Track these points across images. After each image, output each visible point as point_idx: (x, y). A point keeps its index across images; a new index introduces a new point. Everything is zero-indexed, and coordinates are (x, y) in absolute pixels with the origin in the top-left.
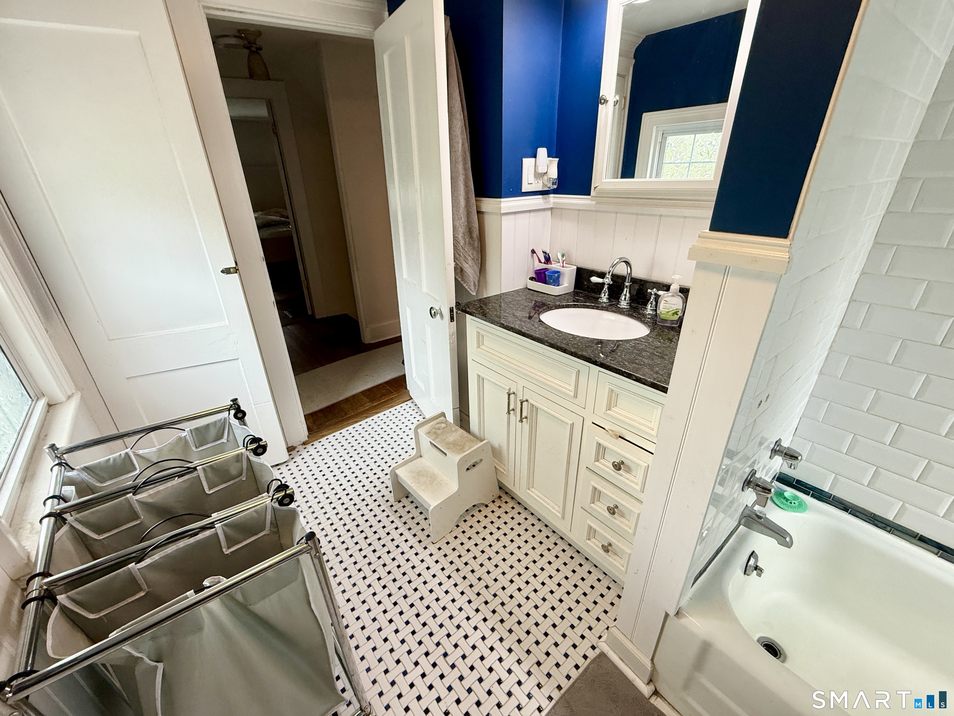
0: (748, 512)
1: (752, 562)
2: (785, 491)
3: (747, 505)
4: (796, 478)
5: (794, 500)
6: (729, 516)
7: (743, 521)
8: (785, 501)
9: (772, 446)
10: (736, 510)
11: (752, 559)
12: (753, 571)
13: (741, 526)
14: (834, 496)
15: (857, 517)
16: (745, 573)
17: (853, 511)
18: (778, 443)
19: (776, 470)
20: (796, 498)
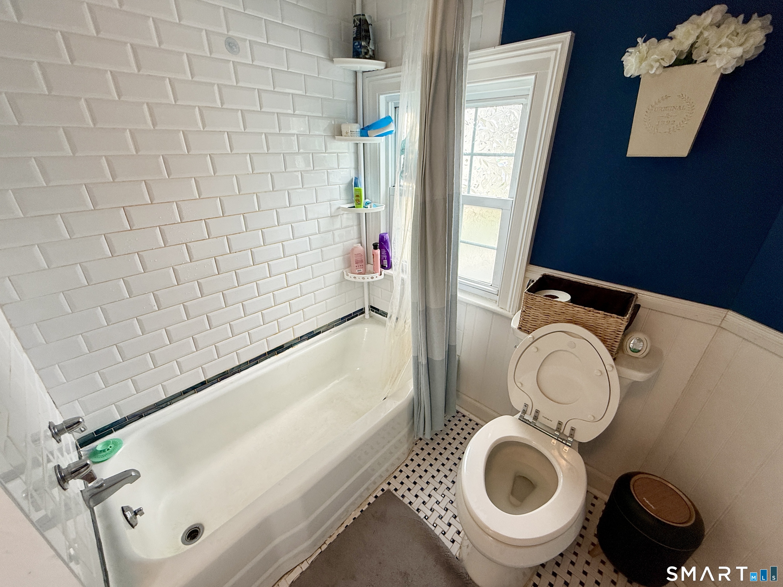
0: (88, 494)
1: (129, 515)
2: (96, 447)
3: (81, 491)
4: (93, 431)
5: (108, 446)
6: (78, 515)
7: (91, 504)
8: (103, 454)
9: (49, 433)
10: (77, 504)
11: (126, 513)
12: (136, 518)
13: (95, 508)
14: (127, 416)
15: (150, 414)
16: (133, 527)
17: (146, 413)
18: (51, 426)
19: (72, 442)
20: (107, 443)
